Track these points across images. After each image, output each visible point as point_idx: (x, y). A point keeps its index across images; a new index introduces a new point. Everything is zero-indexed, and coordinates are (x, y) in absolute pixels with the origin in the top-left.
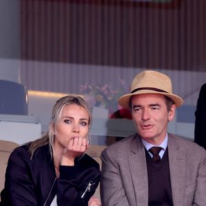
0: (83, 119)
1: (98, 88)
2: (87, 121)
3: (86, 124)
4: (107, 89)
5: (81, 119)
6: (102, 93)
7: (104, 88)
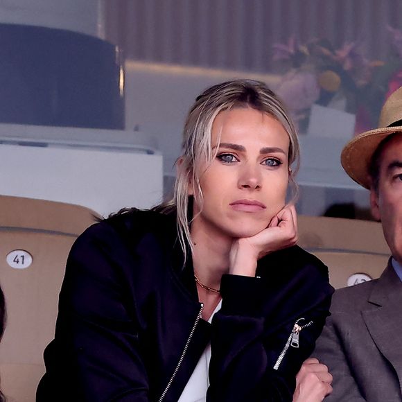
0: (271, 150)
1: (326, 51)
2: (282, 156)
3: (279, 163)
4: (352, 55)
5: (264, 151)
6: (337, 67)
7: (343, 53)
